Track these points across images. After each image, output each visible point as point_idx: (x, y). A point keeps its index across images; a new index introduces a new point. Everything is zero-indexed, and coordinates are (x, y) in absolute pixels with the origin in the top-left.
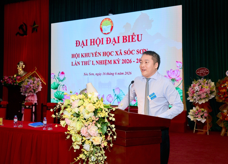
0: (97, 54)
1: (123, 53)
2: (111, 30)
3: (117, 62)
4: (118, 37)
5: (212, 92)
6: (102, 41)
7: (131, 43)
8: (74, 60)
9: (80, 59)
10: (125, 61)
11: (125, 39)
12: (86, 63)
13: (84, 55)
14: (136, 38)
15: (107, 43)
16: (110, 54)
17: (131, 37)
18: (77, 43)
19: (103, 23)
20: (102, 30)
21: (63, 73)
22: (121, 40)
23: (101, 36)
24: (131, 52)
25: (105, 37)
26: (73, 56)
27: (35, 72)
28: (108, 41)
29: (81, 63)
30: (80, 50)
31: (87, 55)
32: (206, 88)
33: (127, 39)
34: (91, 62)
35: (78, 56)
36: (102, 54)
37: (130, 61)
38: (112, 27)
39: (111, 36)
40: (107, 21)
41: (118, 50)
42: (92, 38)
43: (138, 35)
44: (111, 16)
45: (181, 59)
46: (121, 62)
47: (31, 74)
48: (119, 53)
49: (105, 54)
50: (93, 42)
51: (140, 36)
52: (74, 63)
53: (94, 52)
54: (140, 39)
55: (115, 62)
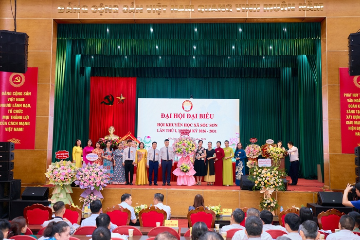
0: (180, 125)
1: (200, 125)
2: (191, 108)
3: (195, 131)
4: (196, 114)
5: (259, 152)
6: (183, 116)
7: (206, 119)
8: (159, 128)
9: (165, 128)
10: (201, 131)
11: (201, 116)
12: (170, 131)
13: (168, 125)
14: (209, 116)
15: (188, 118)
16: (190, 125)
17: (206, 115)
18: (162, 116)
19: (185, 103)
20: (183, 108)
21: (148, 137)
22: (198, 116)
23: (183, 112)
24: (206, 125)
25: (186, 113)
26: (159, 125)
27: (129, 135)
28: (189, 116)
29: (166, 131)
30: (165, 121)
31: (171, 125)
32: (257, 150)
33: (203, 116)
34: (174, 130)
35: (163, 125)
36: (183, 125)
37: (205, 131)
38: (192, 107)
39: (191, 113)
40: (188, 102)
41: (196, 123)
42: (176, 113)
43: (211, 115)
44: (191, 100)
45: (238, 131)
46: (198, 131)
47: (126, 137)
48: (196, 125)
49: (186, 125)
50: (176, 116)
51: (212, 115)
52: (159, 130)
53: (177, 123)
54: (212, 117)
55: (193, 131)
